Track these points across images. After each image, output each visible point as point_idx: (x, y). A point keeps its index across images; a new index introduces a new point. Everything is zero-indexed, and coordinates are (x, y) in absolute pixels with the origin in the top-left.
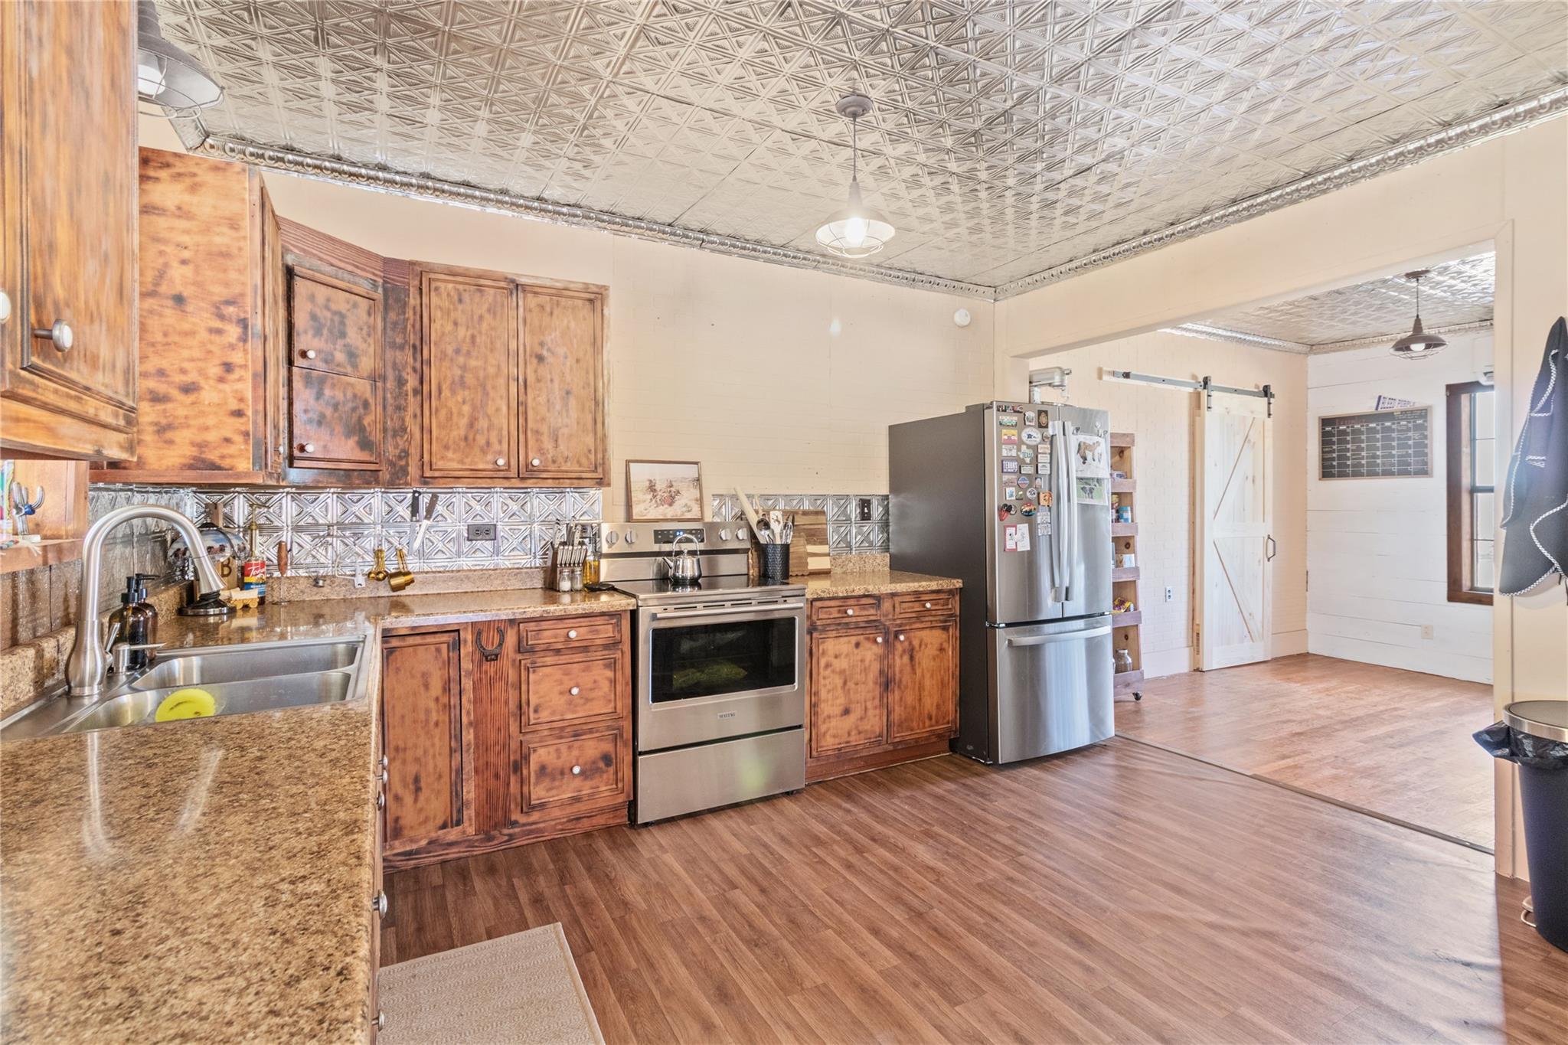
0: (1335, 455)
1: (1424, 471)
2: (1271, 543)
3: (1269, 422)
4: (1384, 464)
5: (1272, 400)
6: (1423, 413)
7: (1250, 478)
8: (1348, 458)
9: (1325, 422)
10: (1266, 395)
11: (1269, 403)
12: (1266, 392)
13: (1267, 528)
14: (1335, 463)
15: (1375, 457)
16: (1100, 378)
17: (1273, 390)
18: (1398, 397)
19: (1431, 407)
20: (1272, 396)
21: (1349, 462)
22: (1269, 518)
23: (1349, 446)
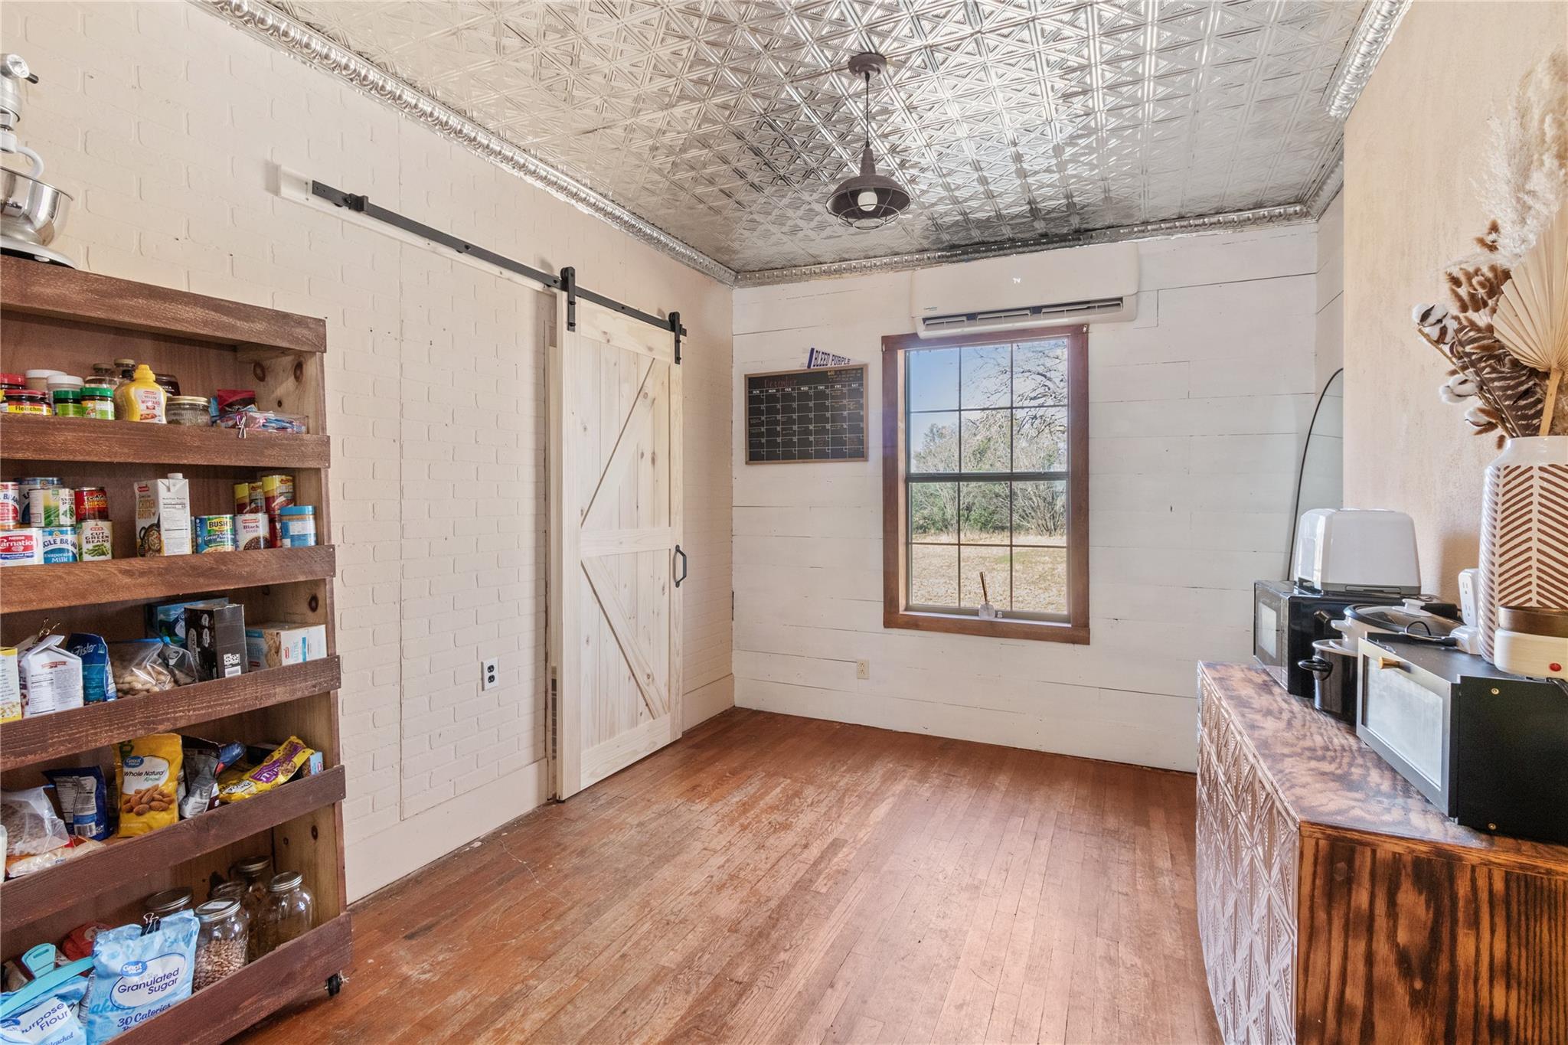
0: (763, 429)
1: (859, 453)
2: (680, 557)
3: (677, 370)
4: (817, 443)
5: (682, 337)
6: (857, 373)
7: (648, 456)
8: (777, 434)
9: (754, 382)
10: (673, 329)
11: (678, 341)
12: (673, 323)
13: (676, 535)
14: (763, 440)
15: (808, 432)
16: (276, 191)
17: (683, 321)
18: (832, 352)
19: (866, 365)
20: (684, 332)
21: (779, 440)
22: (678, 519)
23: (779, 417)
